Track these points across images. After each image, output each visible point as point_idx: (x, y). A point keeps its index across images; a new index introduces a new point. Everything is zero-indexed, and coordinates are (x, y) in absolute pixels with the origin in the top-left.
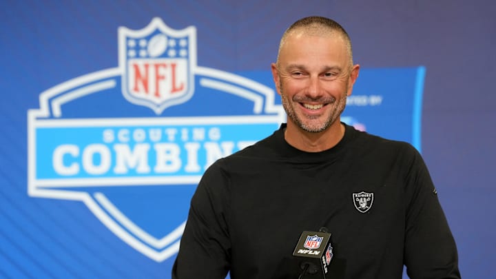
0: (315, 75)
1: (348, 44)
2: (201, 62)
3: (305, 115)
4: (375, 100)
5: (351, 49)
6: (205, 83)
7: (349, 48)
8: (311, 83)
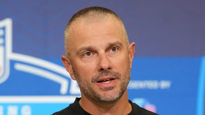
0: (102, 51)
1: (122, 23)
2: (15, 50)
3: (101, 89)
4: (165, 84)
5: (125, 28)
6: (19, 67)
7: (123, 27)
8: (101, 59)
